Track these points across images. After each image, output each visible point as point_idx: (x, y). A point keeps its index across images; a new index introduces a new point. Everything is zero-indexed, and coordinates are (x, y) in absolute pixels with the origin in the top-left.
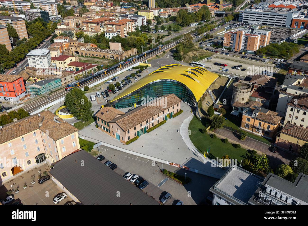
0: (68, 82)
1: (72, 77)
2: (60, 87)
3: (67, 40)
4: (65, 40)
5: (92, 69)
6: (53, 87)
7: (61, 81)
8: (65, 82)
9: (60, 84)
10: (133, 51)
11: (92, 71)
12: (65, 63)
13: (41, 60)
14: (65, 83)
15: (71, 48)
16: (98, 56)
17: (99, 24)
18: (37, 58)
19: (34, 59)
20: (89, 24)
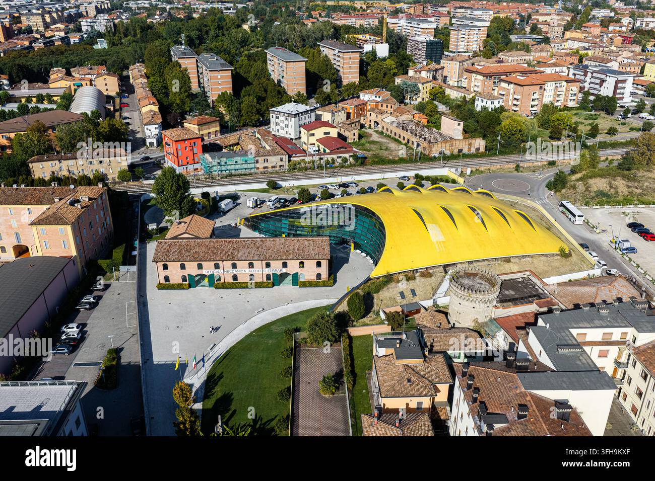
0: (273, 167)
1: (282, 160)
2: (253, 171)
3: (379, 97)
4: (376, 97)
5: (340, 157)
6: (238, 167)
7: (257, 162)
8: (266, 165)
9: (252, 166)
10: (470, 144)
11: (339, 160)
12: (313, 135)
13: (286, 122)
14: (265, 168)
15: (369, 113)
16: (401, 140)
17: (490, 77)
18: (282, 118)
19: (278, 118)
20: (473, 75)
